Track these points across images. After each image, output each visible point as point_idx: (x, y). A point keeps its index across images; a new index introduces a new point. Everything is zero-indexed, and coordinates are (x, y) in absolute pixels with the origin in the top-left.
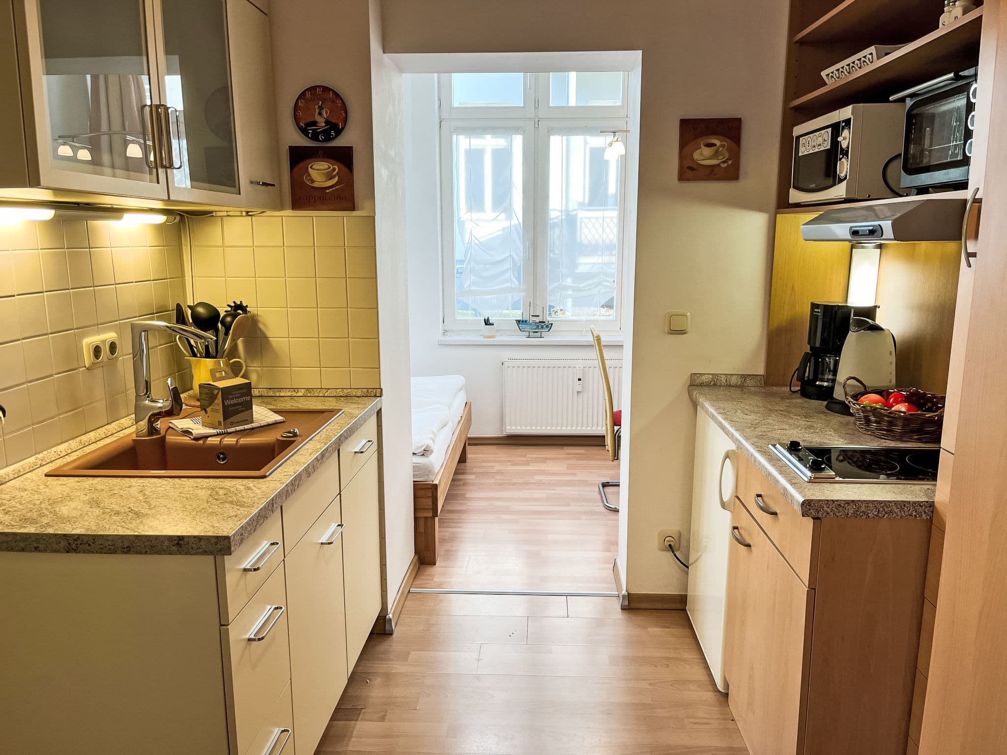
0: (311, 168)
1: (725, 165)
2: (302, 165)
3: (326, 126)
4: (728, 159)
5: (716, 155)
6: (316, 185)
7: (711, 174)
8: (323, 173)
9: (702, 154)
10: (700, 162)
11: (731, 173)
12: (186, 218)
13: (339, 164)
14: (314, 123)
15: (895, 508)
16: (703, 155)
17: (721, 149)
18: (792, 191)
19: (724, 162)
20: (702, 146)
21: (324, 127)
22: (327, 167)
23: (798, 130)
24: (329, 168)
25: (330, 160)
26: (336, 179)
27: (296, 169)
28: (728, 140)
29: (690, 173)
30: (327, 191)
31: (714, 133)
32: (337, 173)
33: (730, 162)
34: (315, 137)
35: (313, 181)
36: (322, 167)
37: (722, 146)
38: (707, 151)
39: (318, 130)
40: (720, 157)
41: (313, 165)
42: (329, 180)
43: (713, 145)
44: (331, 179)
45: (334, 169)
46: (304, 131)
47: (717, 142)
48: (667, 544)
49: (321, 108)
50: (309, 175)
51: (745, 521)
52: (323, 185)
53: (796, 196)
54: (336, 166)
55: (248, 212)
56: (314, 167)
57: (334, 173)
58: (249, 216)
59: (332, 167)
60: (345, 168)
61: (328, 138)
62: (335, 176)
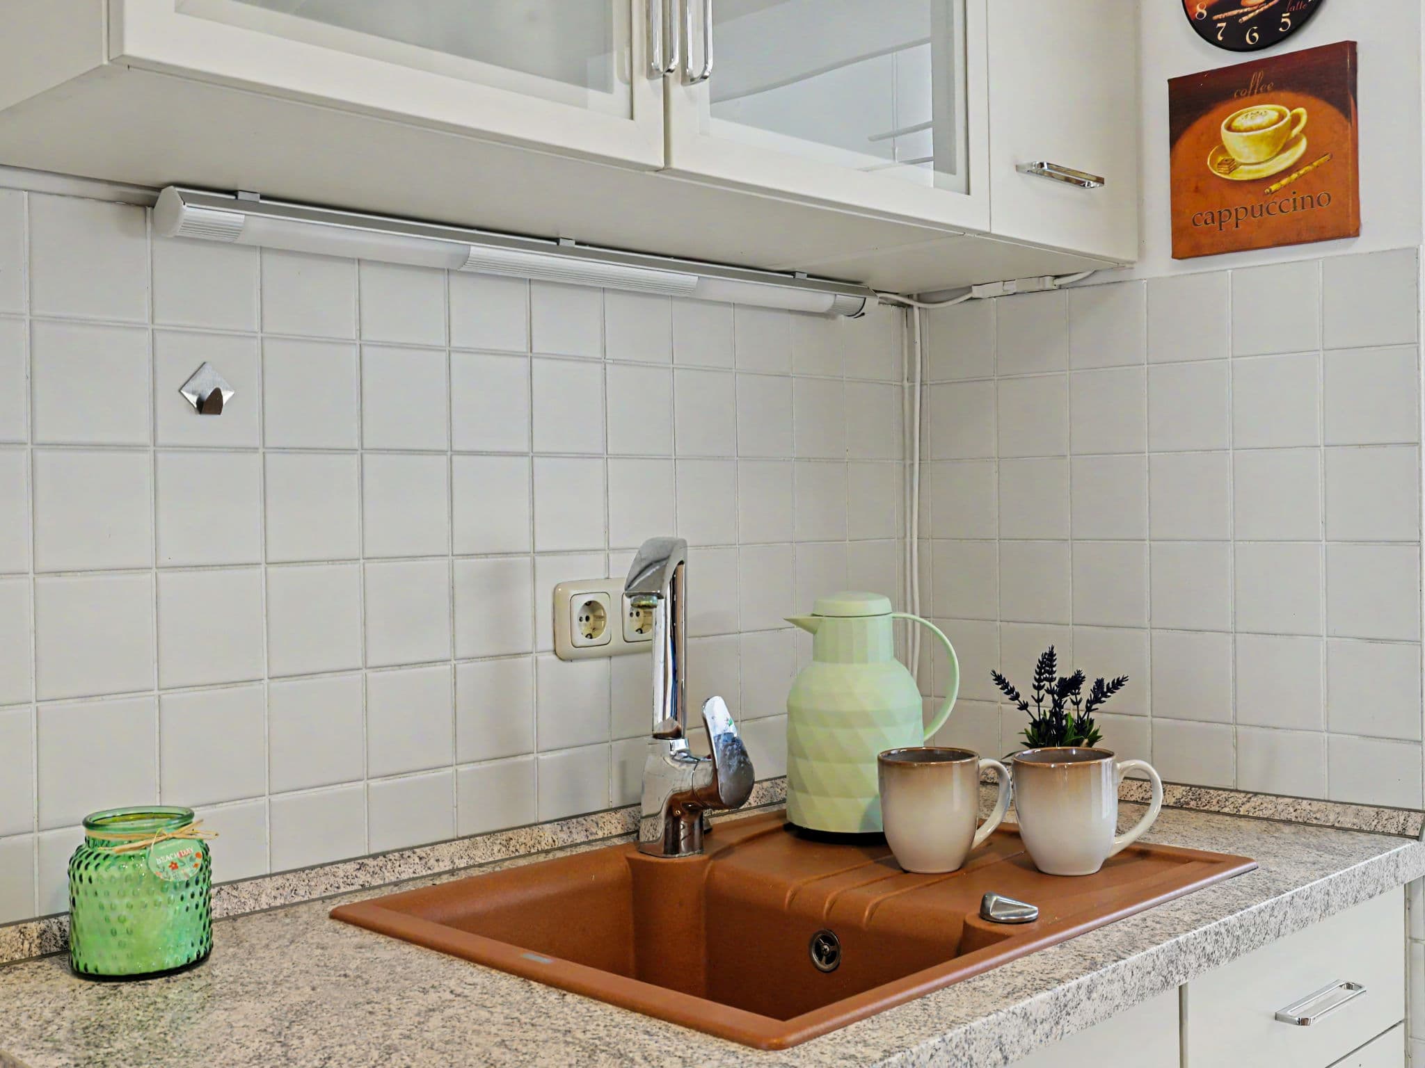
0: (1229, 128)
2: (1200, 125)
3: (1267, 2)
6: (1240, 175)
8: (1263, 138)
12: (916, 311)
13: (1312, 101)
21: (1259, 6)
22: (1275, 115)
24: (1282, 117)
25: (1283, 95)
26: (1301, 148)
27: (1186, 141)
30: (1274, 187)
32: (1303, 131)
34: (1233, 42)
35: (1232, 165)
36: (1259, 121)
39: (1245, 18)
41: (1232, 120)
42: (1278, 154)
44: (1285, 148)
45: (1296, 120)
46: (1204, 28)
50: (1223, 150)
52: (1258, 171)
54: (1301, 110)
55: (1057, 277)
56: (1236, 124)
57: (1296, 131)
58: (1060, 287)
59: (1289, 114)
60: (1329, 112)
61: (1272, 36)
62: (1296, 140)
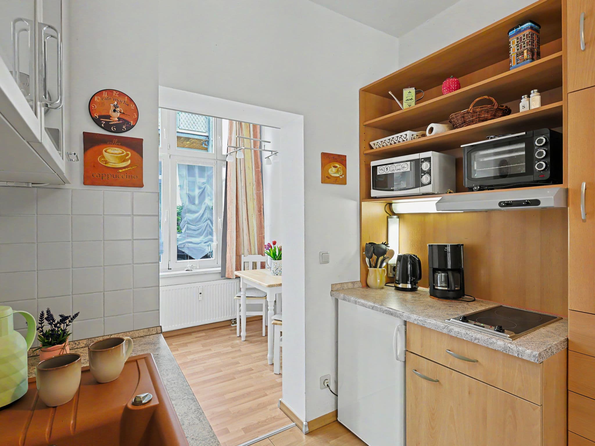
0: (106, 151)
1: (341, 177)
2: (96, 148)
3: (118, 121)
4: (343, 174)
5: (338, 171)
6: (109, 165)
7: (336, 181)
8: (117, 157)
9: (332, 170)
10: (332, 175)
11: (342, 181)
13: (132, 151)
14: (109, 117)
16: (332, 172)
17: (339, 169)
18: (372, 190)
19: (341, 176)
20: (333, 167)
21: (116, 121)
22: (121, 152)
23: (373, 163)
24: (123, 153)
25: (124, 148)
26: (129, 162)
27: (90, 152)
28: (343, 166)
29: (328, 180)
30: (120, 171)
31: (337, 161)
32: (130, 158)
33: (343, 176)
34: (107, 127)
35: (106, 162)
36: (116, 152)
37: (340, 168)
38: (334, 170)
39: (112, 123)
40: (339, 173)
41: (107, 149)
42: (121, 162)
43: (336, 167)
44: (124, 161)
45: (127, 155)
46: (97, 121)
47: (338, 166)
49: (116, 107)
50: (103, 157)
52: (116, 166)
53: (374, 193)
54: (128, 152)
55: (33, 184)
56: (108, 151)
57: (127, 157)
58: (33, 187)
59: (125, 153)
60: (137, 155)
61: (119, 130)
62: (127, 160)
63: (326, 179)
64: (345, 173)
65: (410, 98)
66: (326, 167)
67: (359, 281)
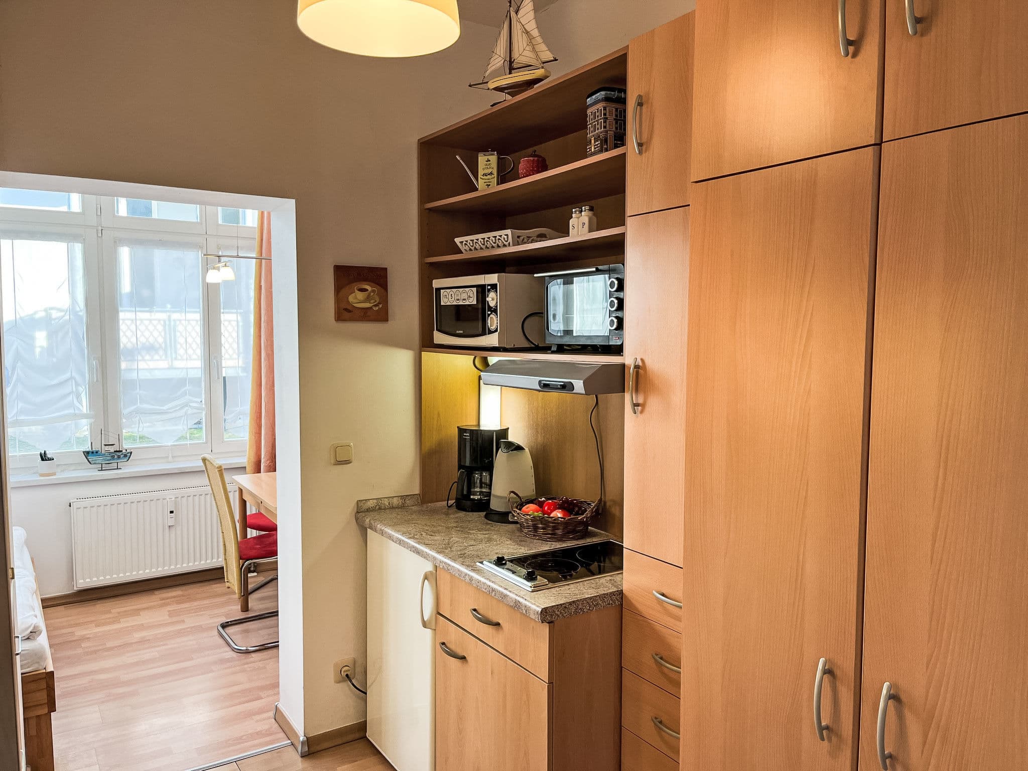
1: (377, 308)
4: (379, 303)
5: (368, 299)
7: (365, 316)
9: (356, 298)
10: (355, 305)
11: (381, 315)
15: (599, 600)
16: (357, 298)
17: (372, 294)
18: (436, 333)
19: (375, 306)
20: (357, 291)
23: (436, 284)
28: (379, 287)
29: (347, 315)
31: (366, 280)
33: (381, 306)
37: (373, 291)
38: (360, 296)
40: (372, 301)
43: (366, 290)
47: (369, 288)
48: (344, 674)
51: (453, 636)
53: (440, 338)
63: (344, 313)
64: (384, 300)
65: (489, 171)
66: (343, 292)
67: (417, 494)
